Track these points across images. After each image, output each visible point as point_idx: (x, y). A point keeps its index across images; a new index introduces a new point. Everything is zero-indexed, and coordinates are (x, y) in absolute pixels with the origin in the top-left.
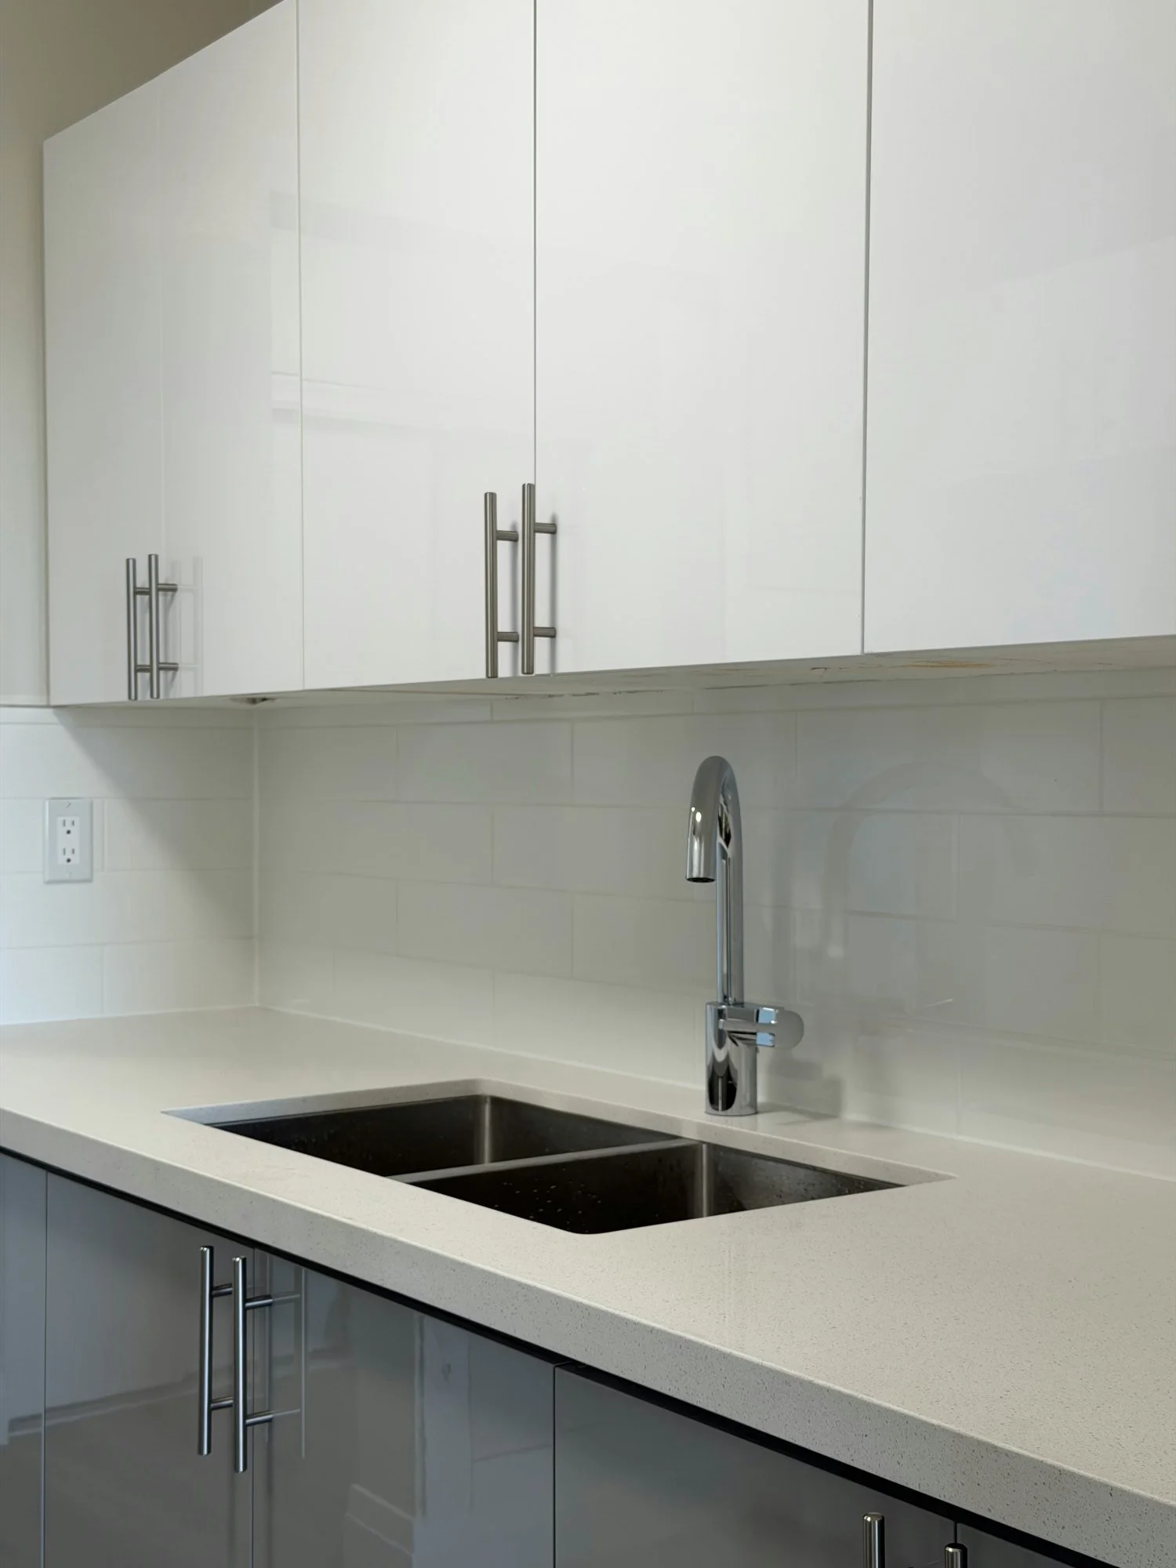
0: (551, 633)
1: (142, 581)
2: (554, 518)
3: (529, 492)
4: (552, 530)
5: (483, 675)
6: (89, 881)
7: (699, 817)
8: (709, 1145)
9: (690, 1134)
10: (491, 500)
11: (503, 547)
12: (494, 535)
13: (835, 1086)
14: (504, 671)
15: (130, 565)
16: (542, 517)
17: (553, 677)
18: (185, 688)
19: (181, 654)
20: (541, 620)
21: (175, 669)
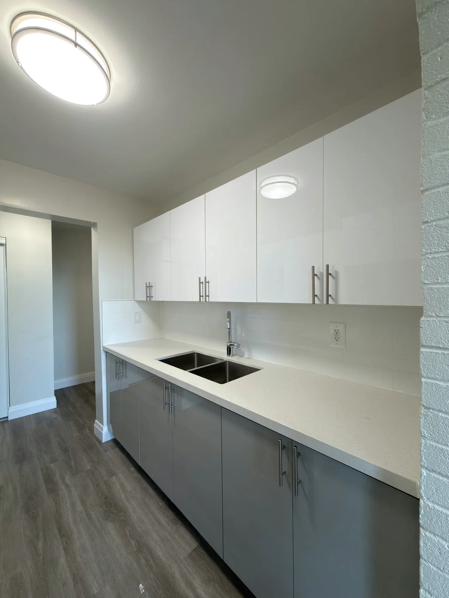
0: (208, 296)
1: (148, 285)
2: (209, 281)
3: (205, 277)
4: (208, 282)
5: (199, 301)
6: (140, 322)
7: (228, 320)
8: (228, 361)
9: (225, 360)
10: (200, 278)
11: (201, 284)
12: (200, 283)
13: (243, 352)
14: (202, 301)
15: (146, 283)
16: (207, 281)
17: (209, 302)
18: (153, 299)
19: (153, 295)
20: (207, 295)
21: (152, 297)
